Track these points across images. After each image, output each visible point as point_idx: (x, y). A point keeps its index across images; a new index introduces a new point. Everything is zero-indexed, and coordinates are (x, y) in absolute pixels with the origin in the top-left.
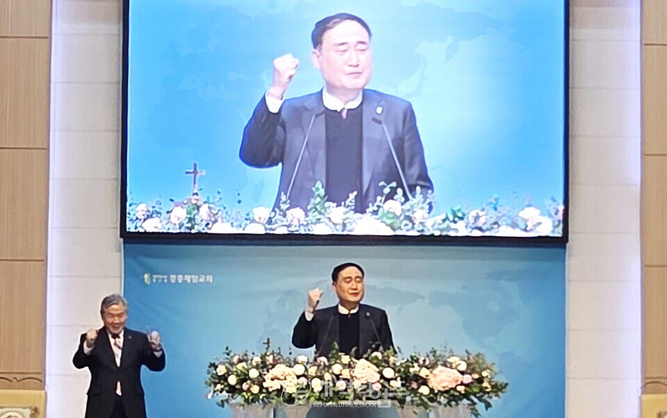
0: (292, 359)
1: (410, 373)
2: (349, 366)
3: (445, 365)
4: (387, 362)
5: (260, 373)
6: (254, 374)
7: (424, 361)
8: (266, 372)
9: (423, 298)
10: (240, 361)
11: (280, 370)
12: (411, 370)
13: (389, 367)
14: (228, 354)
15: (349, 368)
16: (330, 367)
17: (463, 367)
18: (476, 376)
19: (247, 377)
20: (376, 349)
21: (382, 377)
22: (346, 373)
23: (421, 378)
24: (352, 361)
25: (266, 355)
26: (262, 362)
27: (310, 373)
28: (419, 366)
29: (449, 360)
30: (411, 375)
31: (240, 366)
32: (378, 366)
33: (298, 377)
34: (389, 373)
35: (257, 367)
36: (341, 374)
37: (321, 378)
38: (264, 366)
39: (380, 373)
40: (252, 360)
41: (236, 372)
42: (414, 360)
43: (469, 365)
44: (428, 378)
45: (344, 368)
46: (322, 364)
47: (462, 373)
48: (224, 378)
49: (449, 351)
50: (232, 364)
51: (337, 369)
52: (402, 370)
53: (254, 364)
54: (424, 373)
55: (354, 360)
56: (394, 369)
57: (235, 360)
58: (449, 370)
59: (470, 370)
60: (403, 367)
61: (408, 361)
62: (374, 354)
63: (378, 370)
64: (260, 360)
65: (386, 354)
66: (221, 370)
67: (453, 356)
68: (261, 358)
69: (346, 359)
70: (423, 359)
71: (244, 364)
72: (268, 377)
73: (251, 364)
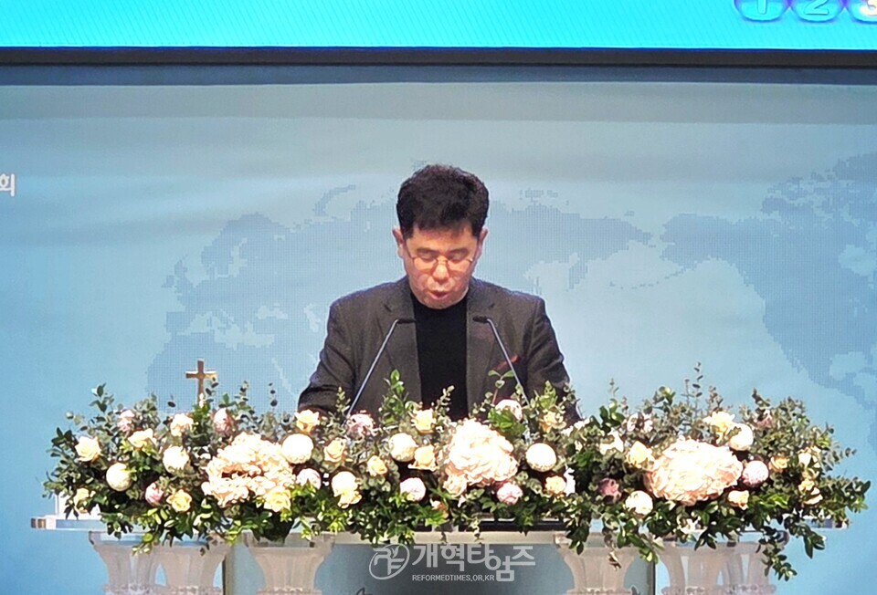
0: (280, 420)
1: (601, 456)
2: (435, 437)
3: (697, 435)
4: (535, 426)
5: (191, 456)
6: (175, 459)
7: (640, 423)
8: (207, 456)
9: (645, 237)
10: (138, 425)
11: (244, 449)
12: (604, 448)
13: (540, 440)
14: (103, 408)
15: (433, 442)
16: (379, 439)
17: (745, 439)
18: (780, 463)
19: (158, 469)
20: (507, 393)
21: (524, 466)
22: (425, 458)
23: (632, 470)
24: (441, 424)
25: (206, 408)
26: (199, 429)
27: (327, 458)
28: (623, 438)
29: (707, 420)
30: (604, 460)
31: (139, 439)
32: (510, 436)
33: (297, 469)
34: (541, 456)
35: (185, 440)
36: (412, 462)
37: (357, 469)
38: (202, 439)
39: (518, 454)
40: (167, 422)
41: (130, 453)
42: (610, 421)
43: (761, 433)
44: (649, 468)
45: (420, 445)
46: (360, 430)
47: (742, 455)
48: (94, 471)
49: (707, 395)
50: (115, 434)
51: (400, 445)
52: (579, 447)
53: (176, 432)
54: (638, 455)
55: (446, 420)
56: (554, 445)
57: (124, 422)
58: (705, 447)
59: (766, 447)
60: (580, 440)
61: (594, 422)
62: (503, 404)
63: (510, 447)
64: (191, 422)
65: (533, 404)
66: (88, 449)
67: (718, 409)
68: (196, 418)
69: (424, 419)
70: (636, 416)
71: (148, 433)
72: (214, 468)
73: (168, 433)
